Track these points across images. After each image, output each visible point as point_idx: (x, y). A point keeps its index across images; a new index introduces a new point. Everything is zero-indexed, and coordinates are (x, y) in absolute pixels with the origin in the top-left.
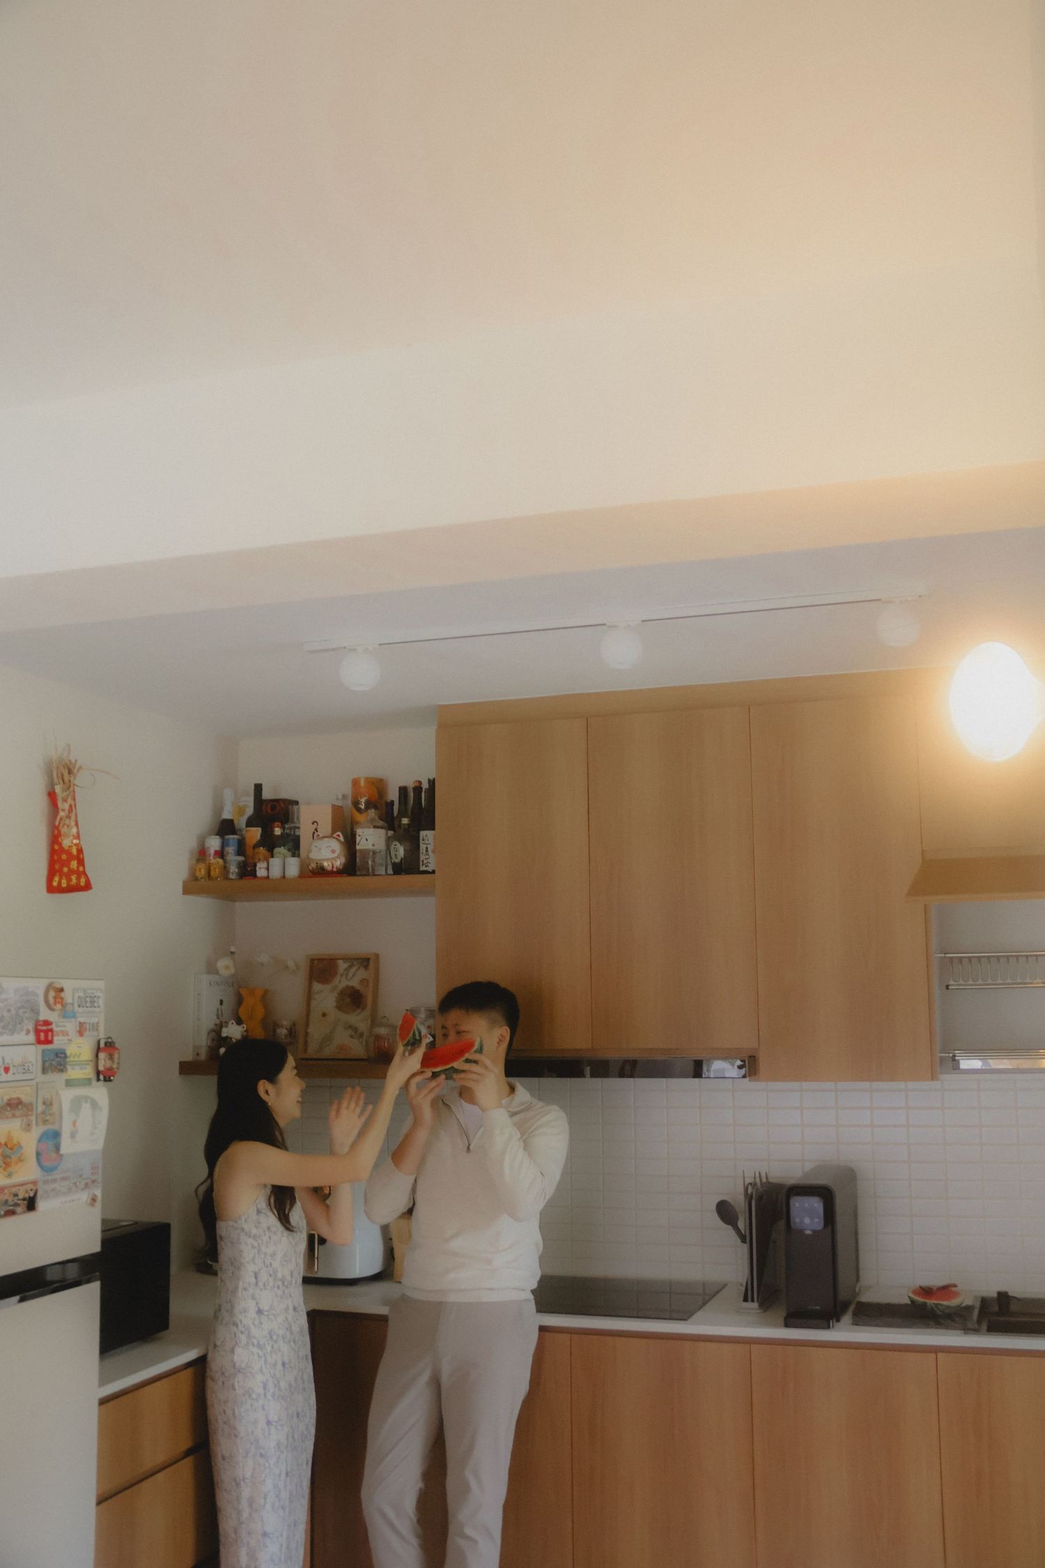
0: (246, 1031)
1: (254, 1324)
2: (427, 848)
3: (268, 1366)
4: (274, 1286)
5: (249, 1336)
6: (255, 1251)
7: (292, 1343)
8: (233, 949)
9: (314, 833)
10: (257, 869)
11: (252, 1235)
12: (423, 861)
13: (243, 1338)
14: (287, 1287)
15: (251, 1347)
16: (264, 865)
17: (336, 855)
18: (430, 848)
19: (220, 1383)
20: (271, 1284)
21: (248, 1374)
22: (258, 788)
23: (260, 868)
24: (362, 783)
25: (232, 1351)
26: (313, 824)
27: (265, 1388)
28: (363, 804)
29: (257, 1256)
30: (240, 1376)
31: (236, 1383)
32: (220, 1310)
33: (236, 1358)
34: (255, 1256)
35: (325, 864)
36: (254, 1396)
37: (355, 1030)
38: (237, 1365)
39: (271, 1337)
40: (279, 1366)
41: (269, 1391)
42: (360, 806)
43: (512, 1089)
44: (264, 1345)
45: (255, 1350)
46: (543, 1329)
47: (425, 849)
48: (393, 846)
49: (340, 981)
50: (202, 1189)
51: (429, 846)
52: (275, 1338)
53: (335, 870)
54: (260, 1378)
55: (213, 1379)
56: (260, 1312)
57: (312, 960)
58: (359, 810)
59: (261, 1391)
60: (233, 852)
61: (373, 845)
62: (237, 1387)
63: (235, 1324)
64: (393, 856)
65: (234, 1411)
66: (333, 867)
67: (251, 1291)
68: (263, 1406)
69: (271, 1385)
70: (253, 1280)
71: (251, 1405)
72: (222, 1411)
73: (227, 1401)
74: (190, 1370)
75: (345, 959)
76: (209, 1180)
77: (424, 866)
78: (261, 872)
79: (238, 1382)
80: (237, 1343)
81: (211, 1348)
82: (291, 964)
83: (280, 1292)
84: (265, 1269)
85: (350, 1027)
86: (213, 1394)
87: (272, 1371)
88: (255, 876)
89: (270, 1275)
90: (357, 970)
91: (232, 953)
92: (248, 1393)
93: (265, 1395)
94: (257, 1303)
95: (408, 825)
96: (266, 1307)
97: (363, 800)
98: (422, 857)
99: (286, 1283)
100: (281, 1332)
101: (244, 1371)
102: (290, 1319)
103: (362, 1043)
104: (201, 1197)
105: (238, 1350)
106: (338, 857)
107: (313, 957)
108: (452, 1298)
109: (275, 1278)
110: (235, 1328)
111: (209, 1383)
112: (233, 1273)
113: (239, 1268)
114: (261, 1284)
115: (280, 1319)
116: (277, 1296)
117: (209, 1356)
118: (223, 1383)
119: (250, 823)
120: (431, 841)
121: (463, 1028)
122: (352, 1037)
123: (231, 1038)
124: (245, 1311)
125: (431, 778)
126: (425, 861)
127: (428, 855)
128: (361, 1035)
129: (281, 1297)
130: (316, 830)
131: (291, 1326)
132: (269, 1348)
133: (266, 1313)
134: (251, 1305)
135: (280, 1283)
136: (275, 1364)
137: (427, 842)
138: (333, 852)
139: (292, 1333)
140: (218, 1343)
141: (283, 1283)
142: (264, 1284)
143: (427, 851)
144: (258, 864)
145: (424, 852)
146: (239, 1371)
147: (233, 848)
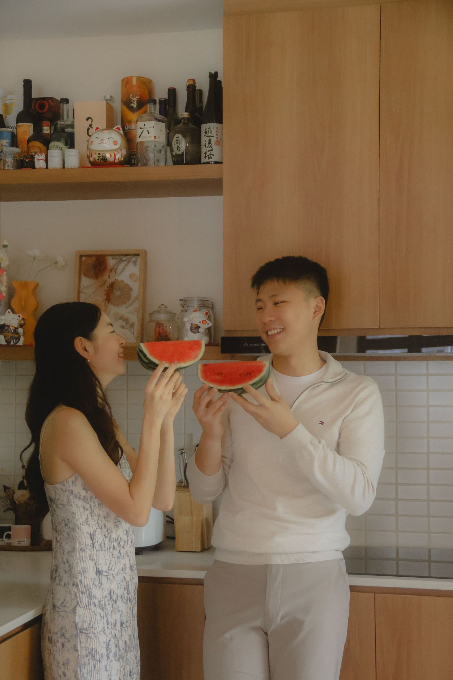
0: (23, 319)
1: (94, 584)
2: (210, 140)
3: (110, 626)
4: (110, 547)
5: (90, 596)
6: (88, 512)
7: (129, 602)
8: (5, 243)
9: (88, 129)
10: (36, 160)
11: (82, 497)
12: (205, 153)
13: (85, 599)
14: (123, 547)
15: (92, 607)
16: (43, 157)
17: (117, 147)
18: (213, 140)
19: (59, 645)
20: (107, 545)
21: (91, 635)
22: (28, 84)
23: (39, 160)
24: (134, 82)
25: (74, 611)
26: (87, 119)
27: (107, 648)
28: (135, 102)
29: (90, 517)
30: (83, 638)
31: (79, 644)
32: (56, 571)
33: (77, 619)
34: (87, 518)
35: (108, 156)
36: (97, 657)
37: (127, 320)
38: (79, 626)
39: (111, 598)
40: (118, 627)
41: (112, 651)
42: (133, 105)
43: (324, 361)
44: (105, 605)
45: (98, 610)
46: (353, 589)
47: (207, 142)
48: (175, 139)
49: (109, 277)
50: (27, 455)
51: (211, 138)
52: (114, 598)
53: (117, 161)
54: (103, 638)
55: (50, 640)
56: (99, 572)
57: (81, 256)
58: (131, 109)
59: (104, 651)
60: (7, 145)
61: (155, 137)
62: (79, 649)
63: (75, 585)
64: (175, 149)
65: (76, 672)
66: (115, 159)
67: (88, 552)
68: (106, 666)
69: (113, 647)
70: (89, 542)
71: (95, 666)
72: (61, 673)
73: (68, 664)
74: (27, 631)
75: (113, 256)
76: (33, 445)
77: (207, 158)
78: (40, 163)
79: (81, 643)
80: (78, 603)
81: (49, 608)
82: (61, 261)
83: (116, 553)
84: (99, 530)
85: (121, 318)
86: (52, 657)
87: (113, 632)
88: (33, 167)
89: (105, 537)
90: (126, 265)
91: (5, 246)
92: (92, 654)
93: (108, 655)
94: (95, 564)
95: (188, 119)
96: (105, 568)
97: (135, 99)
98: (204, 149)
99: (121, 543)
100: (120, 592)
101: (86, 632)
102: (128, 579)
103: (133, 333)
104: (25, 463)
105: (80, 611)
106: (120, 149)
107: (83, 254)
108: (276, 561)
109: (110, 540)
110: (75, 589)
111: (46, 644)
112: (68, 534)
113: (73, 530)
114: (97, 545)
115: (119, 578)
116: (113, 557)
117: (48, 617)
118: (63, 645)
119: (21, 118)
120: (214, 133)
121: (279, 299)
122: (123, 327)
123: (8, 326)
124: (84, 571)
125: (213, 72)
126: (208, 153)
127: (211, 146)
128: (132, 326)
129: (118, 557)
130: (91, 126)
131: (128, 586)
132: (109, 608)
133: (105, 574)
134: (90, 566)
135: (116, 544)
136: (115, 625)
137: (210, 134)
138: (115, 143)
139: (128, 593)
140: (58, 604)
141: (119, 544)
142: (100, 545)
143: (210, 143)
144: (36, 156)
145: (207, 145)
146: (81, 632)
147: (8, 141)
